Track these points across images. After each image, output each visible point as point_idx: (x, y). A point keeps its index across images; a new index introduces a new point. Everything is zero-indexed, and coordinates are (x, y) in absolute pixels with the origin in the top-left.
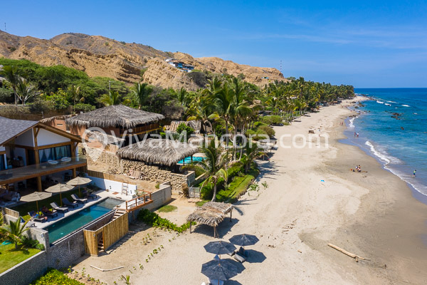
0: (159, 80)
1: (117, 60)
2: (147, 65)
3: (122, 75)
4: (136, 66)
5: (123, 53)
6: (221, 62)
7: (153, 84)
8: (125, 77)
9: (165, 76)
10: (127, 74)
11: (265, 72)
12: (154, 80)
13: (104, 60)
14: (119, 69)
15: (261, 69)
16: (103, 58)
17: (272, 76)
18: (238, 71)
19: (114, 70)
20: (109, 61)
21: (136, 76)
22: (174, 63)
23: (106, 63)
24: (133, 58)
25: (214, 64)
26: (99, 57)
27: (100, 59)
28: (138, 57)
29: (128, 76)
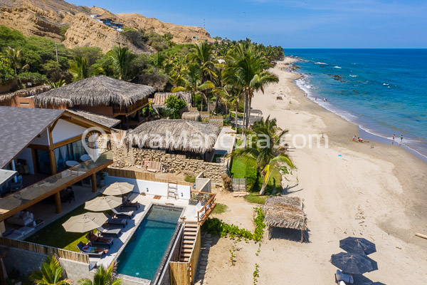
0: (88, 40)
1: (28, 16)
2: (64, 22)
3: (37, 34)
4: (52, 22)
5: (31, 6)
6: (144, 19)
7: (80, 45)
8: (41, 35)
9: (94, 36)
10: (42, 32)
11: (191, 31)
12: (81, 40)
13: (11, 14)
14: (31, 26)
15: (186, 27)
16: (9, 11)
17: (199, 36)
18: (164, 29)
19: (26, 27)
20: (17, 16)
21: (53, 34)
22: (101, 20)
23: (15, 18)
24: (46, 12)
25: (136, 21)
26: (4, 10)
27: (6, 13)
28: (52, 12)
29: (44, 35)
